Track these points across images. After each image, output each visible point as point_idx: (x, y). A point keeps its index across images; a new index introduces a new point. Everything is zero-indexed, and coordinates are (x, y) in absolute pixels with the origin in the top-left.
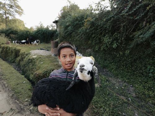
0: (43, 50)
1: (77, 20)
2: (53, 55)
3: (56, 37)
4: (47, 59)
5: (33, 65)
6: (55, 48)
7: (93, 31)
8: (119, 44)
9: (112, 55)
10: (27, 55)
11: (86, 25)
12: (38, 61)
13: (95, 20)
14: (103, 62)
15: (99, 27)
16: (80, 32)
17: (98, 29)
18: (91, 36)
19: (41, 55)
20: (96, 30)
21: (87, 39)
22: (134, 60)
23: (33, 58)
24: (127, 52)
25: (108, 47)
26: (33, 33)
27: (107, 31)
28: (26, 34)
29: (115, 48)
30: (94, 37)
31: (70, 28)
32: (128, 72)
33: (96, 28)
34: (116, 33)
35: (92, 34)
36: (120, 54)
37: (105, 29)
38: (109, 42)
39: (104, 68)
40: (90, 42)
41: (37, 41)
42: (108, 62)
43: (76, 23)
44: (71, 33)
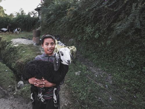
0: (24, 39)
1: (60, 8)
2: (35, 44)
3: (38, 25)
4: (29, 48)
5: (15, 54)
6: (37, 38)
7: (76, 21)
8: (101, 34)
9: (94, 45)
10: (8, 43)
11: (69, 14)
12: (20, 50)
13: (78, 9)
14: (85, 52)
15: (82, 17)
16: (63, 22)
17: (81, 19)
18: (74, 26)
19: (23, 44)
20: (79, 19)
21: (70, 29)
22: (115, 50)
23: (14, 47)
24: (109, 42)
25: (90, 37)
26: (13, 20)
27: (89, 21)
28: (6, 21)
29: (97, 38)
30: (77, 27)
31: (52, 16)
32: (109, 62)
33: (79, 18)
34: (98, 24)
35: (75, 23)
36: (101, 44)
37: (88, 19)
38: (92, 32)
39: (85, 57)
40: (73, 31)
41: (18, 29)
42: (90, 52)
43: (58, 12)
44: (53, 22)
